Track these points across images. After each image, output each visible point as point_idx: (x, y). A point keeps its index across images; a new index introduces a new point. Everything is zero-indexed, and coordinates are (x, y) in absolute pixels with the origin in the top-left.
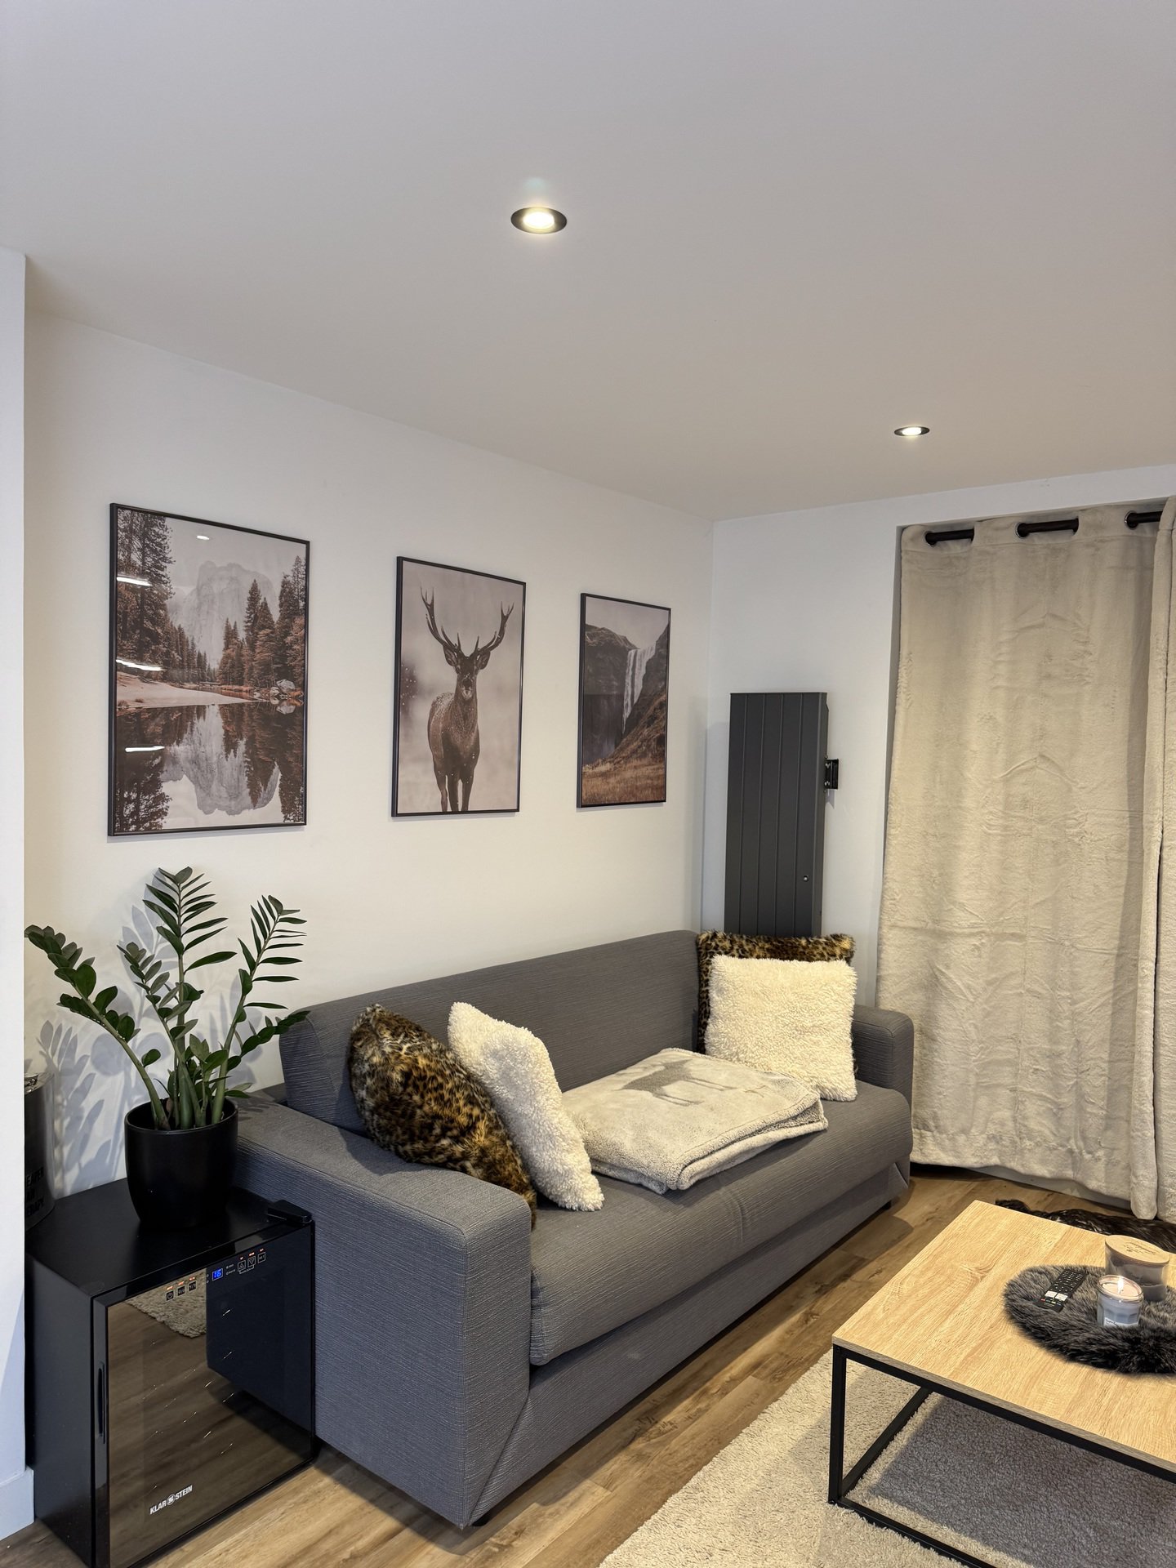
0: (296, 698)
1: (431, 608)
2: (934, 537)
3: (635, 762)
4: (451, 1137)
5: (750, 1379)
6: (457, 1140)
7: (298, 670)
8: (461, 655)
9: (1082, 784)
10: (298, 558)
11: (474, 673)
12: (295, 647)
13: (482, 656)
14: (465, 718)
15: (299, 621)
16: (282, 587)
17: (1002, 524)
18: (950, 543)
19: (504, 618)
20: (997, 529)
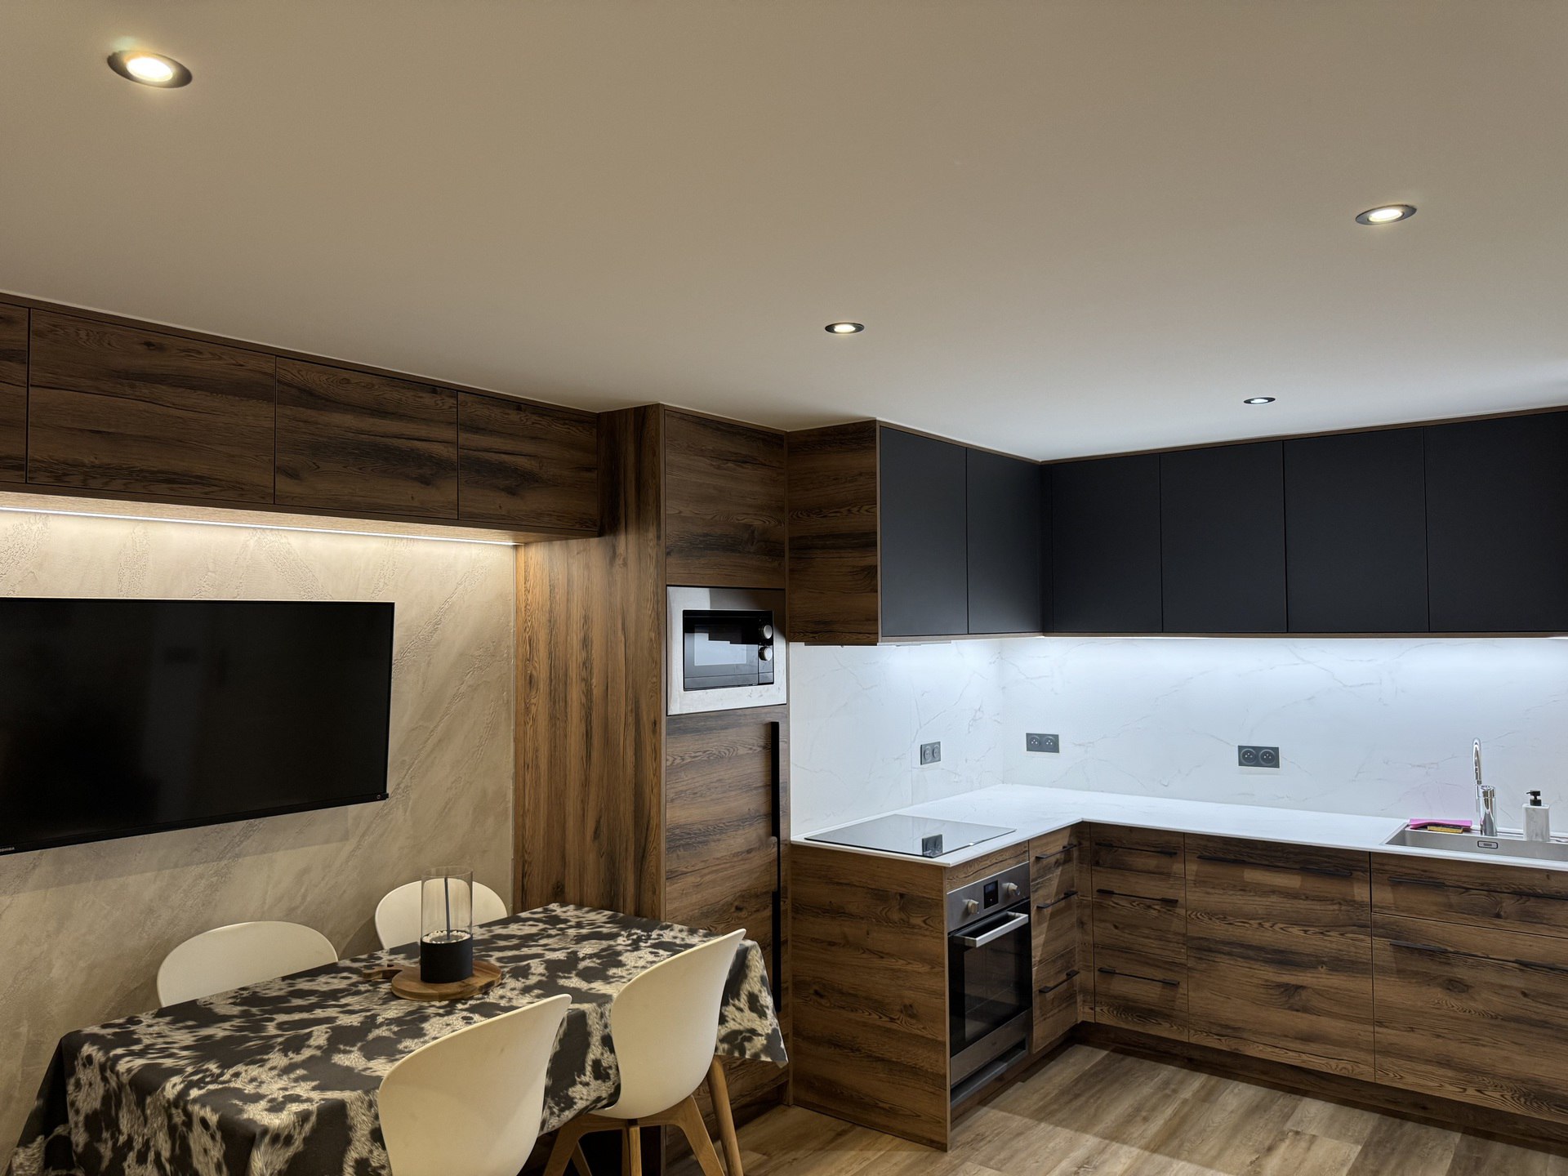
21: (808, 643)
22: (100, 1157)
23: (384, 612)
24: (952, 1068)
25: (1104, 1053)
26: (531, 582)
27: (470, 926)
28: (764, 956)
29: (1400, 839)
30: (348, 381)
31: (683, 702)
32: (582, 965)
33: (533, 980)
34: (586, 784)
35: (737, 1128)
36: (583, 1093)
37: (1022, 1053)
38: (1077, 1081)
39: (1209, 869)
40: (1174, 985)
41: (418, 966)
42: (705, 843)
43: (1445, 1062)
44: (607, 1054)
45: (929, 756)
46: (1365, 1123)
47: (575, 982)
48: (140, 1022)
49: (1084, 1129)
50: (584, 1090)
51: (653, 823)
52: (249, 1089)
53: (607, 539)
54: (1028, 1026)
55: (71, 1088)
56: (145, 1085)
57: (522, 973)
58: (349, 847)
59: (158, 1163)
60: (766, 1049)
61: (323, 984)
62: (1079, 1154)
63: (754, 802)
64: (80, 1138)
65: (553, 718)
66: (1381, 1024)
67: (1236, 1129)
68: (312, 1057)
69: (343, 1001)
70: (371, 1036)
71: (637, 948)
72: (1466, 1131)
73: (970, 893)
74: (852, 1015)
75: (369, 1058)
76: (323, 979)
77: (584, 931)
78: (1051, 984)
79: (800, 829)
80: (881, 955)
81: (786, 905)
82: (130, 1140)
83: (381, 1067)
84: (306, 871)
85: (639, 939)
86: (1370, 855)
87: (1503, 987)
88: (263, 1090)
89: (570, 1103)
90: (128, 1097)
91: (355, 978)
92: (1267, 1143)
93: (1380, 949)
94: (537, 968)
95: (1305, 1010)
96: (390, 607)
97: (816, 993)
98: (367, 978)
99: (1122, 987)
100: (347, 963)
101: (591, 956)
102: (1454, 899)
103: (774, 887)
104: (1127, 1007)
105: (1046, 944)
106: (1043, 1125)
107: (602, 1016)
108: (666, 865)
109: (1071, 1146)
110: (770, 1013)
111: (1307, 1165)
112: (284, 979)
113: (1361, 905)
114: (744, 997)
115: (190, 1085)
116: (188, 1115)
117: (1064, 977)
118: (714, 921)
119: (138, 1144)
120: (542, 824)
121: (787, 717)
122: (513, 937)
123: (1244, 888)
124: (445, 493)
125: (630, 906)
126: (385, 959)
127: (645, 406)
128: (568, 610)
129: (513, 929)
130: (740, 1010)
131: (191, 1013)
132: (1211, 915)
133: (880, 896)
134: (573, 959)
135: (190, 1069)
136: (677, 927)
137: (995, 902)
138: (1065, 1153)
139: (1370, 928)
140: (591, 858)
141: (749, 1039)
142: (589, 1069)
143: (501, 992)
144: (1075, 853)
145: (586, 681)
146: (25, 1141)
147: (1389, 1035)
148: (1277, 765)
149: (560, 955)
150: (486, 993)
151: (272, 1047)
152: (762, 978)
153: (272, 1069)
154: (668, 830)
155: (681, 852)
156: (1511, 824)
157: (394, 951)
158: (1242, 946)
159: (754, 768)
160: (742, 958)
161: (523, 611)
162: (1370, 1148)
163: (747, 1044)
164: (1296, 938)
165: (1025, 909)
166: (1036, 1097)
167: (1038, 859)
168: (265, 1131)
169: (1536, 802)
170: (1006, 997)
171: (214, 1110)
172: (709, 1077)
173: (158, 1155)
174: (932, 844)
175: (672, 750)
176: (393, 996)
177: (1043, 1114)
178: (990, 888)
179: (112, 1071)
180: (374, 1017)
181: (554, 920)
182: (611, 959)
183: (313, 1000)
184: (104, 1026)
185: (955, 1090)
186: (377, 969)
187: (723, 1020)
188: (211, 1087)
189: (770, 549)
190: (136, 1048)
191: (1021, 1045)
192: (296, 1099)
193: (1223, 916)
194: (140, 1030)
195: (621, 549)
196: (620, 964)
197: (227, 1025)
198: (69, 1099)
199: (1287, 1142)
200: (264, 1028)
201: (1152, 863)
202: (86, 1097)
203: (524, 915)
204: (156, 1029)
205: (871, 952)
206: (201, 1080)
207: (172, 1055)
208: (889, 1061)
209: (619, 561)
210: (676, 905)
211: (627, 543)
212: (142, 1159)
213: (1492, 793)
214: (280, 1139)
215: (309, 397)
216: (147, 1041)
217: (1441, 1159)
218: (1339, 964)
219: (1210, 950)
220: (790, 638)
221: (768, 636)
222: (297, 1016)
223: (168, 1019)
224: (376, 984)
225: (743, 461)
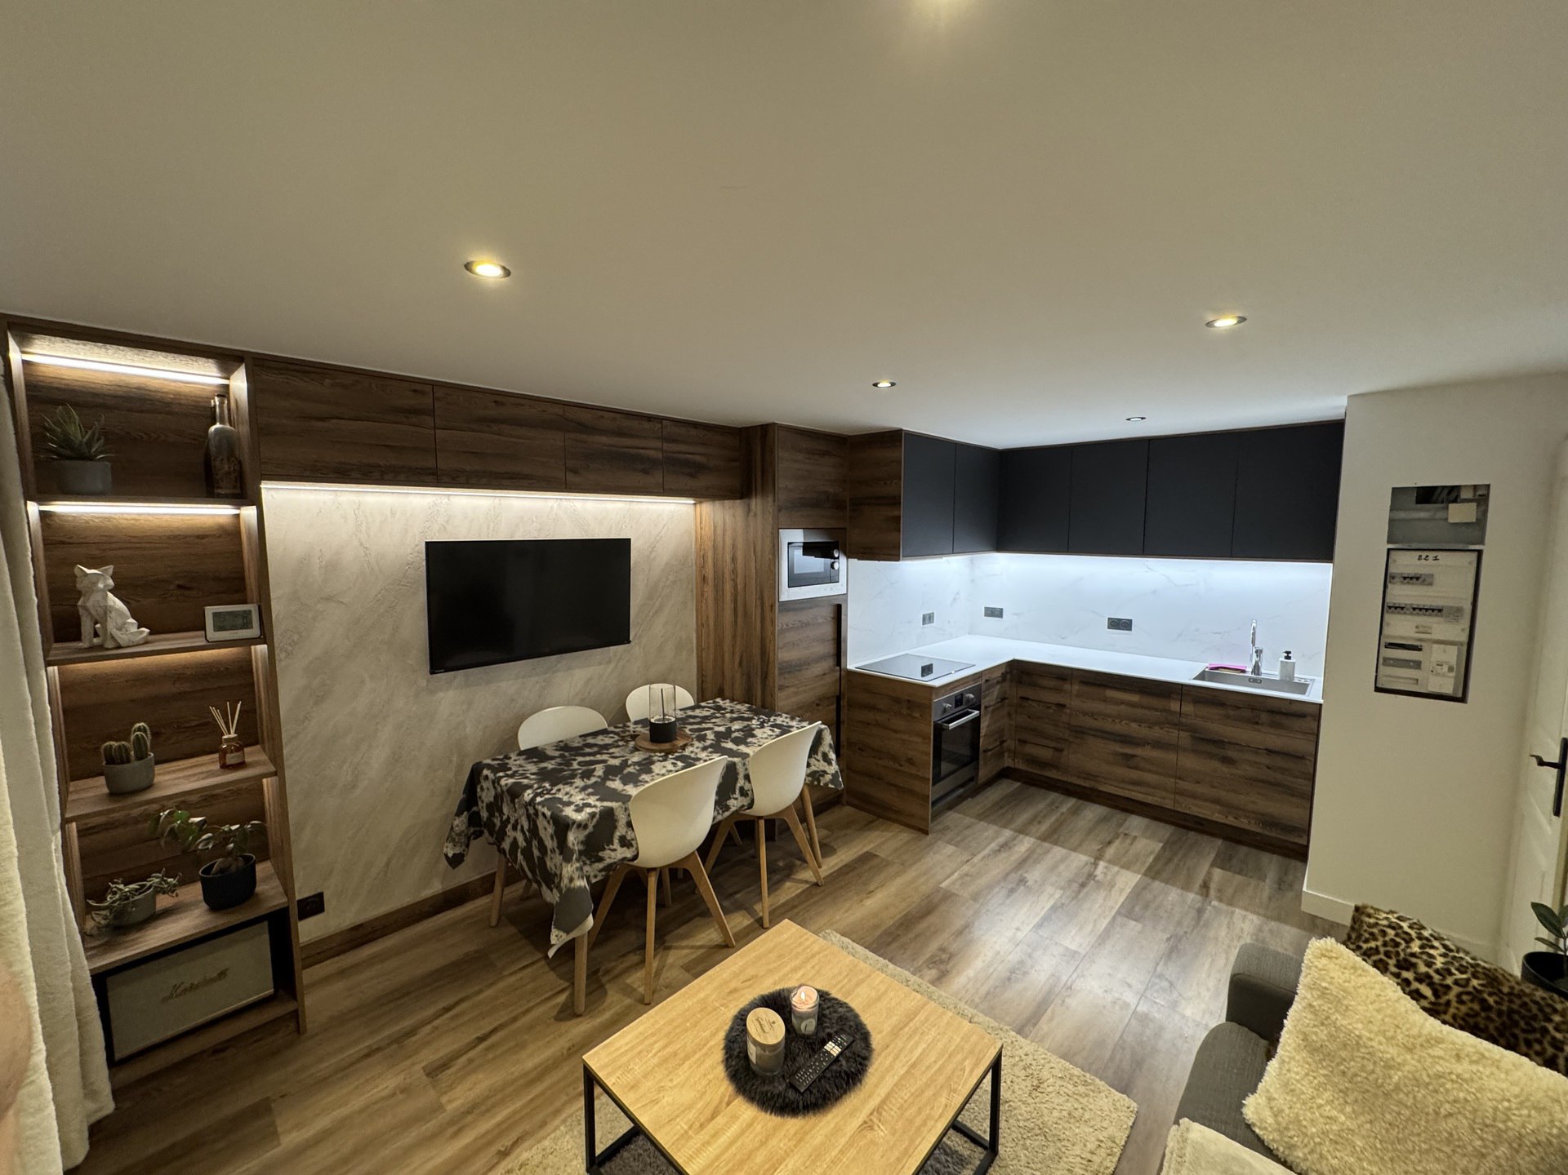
21: (859, 559)
22: (494, 825)
23: (626, 543)
24: (933, 792)
25: (1019, 784)
26: (703, 525)
27: (675, 710)
28: (831, 733)
29: (1201, 677)
30: (603, 417)
31: (788, 594)
32: (734, 735)
33: (708, 743)
34: (734, 637)
35: (815, 816)
36: (735, 803)
37: (972, 784)
38: (1002, 799)
39: (1085, 688)
40: (1060, 750)
41: (648, 732)
42: (800, 670)
43: (1216, 801)
44: (747, 784)
45: (927, 621)
46: (1166, 831)
47: (730, 745)
48: (510, 758)
49: (1005, 826)
50: (735, 802)
51: (771, 660)
52: (565, 799)
53: (746, 501)
54: (977, 769)
55: (479, 790)
56: (515, 792)
57: (702, 738)
58: (612, 666)
59: (522, 830)
60: (832, 781)
61: (601, 740)
62: (1001, 840)
63: (828, 648)
64: (484, 814)
65: (716, 600)
66: (1180, 778)
67: (1090, 831)
68: (596, 782)
69: (611, 751)
70: (625, 772)
71: (763, 727)
72: (1226, 838)
73: (947, 700)
74: (879, 762)
75: (625, 784)
76: (600, 737)
77: (735, 715)
78: (991, 747)
79: (852, 664)
80: (896, 731)
81: (844, 703)
82: (509, 818)
83: (632, 790)
84: (590, 679)
85: (764, 722)
86: (1182, 685)
87: (1256, 763)
88: (572, 799)
89: (728, 808)
90: (507, 798)
91: (617, 738)
92: (1108, 839)
93: (1184, 738)
94: (710, 736)
95: (1136, 768)
96: (628, 541)
97: (860, 749)
98: (623, 739)
99: (1030, 749)
100: (612, 729)
101: (738, 730)
102: (1231, 713)
103: (838, 694)
104: (1032, 760)
105: (988, 726)
106: (982, 823)
107: (744, 764)
108: (778, 681)
109: (997, 835)
110: (834, 763)
111: (1131, 852)
112: (581, 736)
113: (1174, 712)
114: (820, 754)
115: (537, 795)
116: (536, 811)
117: (998, 743)
118: (804, 712)
119: (512, 820)
120: (712, 656)
121: (846, 601)
122: (697, 717)
123: (1105, 700)
124: (657, 477)
125: (759, 703)
126: (632, 727)
127: (767, 425)
128: (724, 540)
129: (698, 712)
130: (818, 761)
131: (535, 754)
132: (1085, 714)
133: (897, 700)
134: (729, 731)
135: (536, 786)
136: (784, 715)
137: (961, 704)
138: (993, 839)
139: (1179, 726)
140: (738, 675)
141: (823, 776)
142: (737, 791)
143: (691, 749)
144: (1008, 676)
145: (734, 581)
146: (459, 814)
147: (1183, 785)
148: (1130, 630)
149: (722, 729)
150: (684, 749)
151: (576, 775)
152: (830, 745)
153: (576, 787)
154: (780, 664)
155: (787, 676)
156: (1271, 670)
157: (636, 723)
158: (1101, 731)
159: (828, 630)
160: (819, 734)
161: (700, 540)
162: (1169, 845)
163: (821, 778)
164: (1134, 729)
165: (978, 708)
166: (978, 807)
167: (987, 681)
168: (574, 822)
169: (1288, 658)
170: (965, 751)
171: (549, 809)
172: (801, 795)
173: (522, 827)
174: (927, 670)
175: (782, 620)
176: (636, 749)
177: (983, 816)
178: (959, 697)
179: (498, 783)
180: (626, 761)
181: (719, 708)
182: (749, 732)
183: (596, 749)
184: (493, 760)
185: (934, 804)
186: (627, 733)
187: (808, 765)
188: (547, 796)
189: (838, 505)
190: (509, 773)
191: (971, 779)
192: (589, 805)
193: (1092, 715)
194: (511, 762)
195: (753, 507)
196: (754, 736)
197: (553, 762)
198: (478, 795)
199: (1120, 839)
200: (571, 765)
201: (1052, 683)
202: (486, 795)
203: (703, 704)
204: (518, 762)
205: (890, 729)
206: (542, 792)
207: (527, 778)
208: (900, 787)
209: (752, 514)
210: (785, 703)
211: (756, 503)
212: (515, 828)
213: (1261, 651)
214: (581, 826)
215: (583, 428)
216: (514, 769)
217: (1209, 854)
218: (1158, 745)
219: (1083, 733)
220: (849, 556)
221: (836, 555)
222: (588, 759)
223: (524, 757)
224: (627, 742)
225: (824, 454)
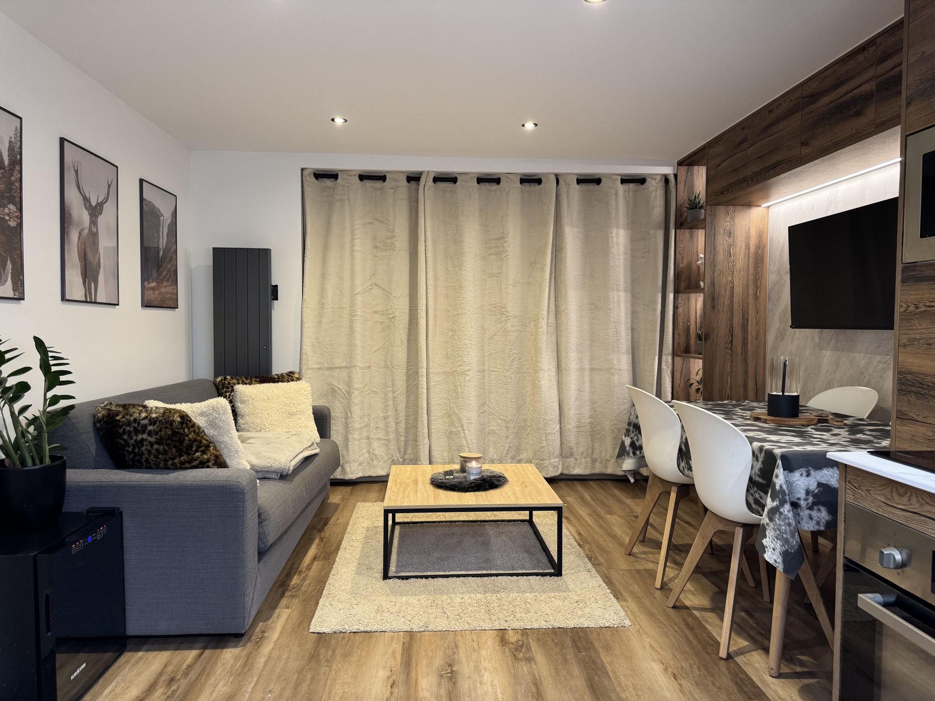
0: (17, 217)
1: (76, 172)
2: (319, 175)
3: (165, 284)
4: (201, 451)
5: (316, 562)
6: (203, 453)
7: (18, 199)
8: (91, 205)
9: (394, 295)
10: (16, 127)
11: (97, 217)
12: (16, 184)
13: (100, 205)
14: (94, 244)
15: (18, 168)
16: (9, 144)
17: (352, 173)
18: (325, 180)
19: (109, 186)
20: (350, 175)
31: (918, 249)
155: (912, 399)
175: (906, 297)
